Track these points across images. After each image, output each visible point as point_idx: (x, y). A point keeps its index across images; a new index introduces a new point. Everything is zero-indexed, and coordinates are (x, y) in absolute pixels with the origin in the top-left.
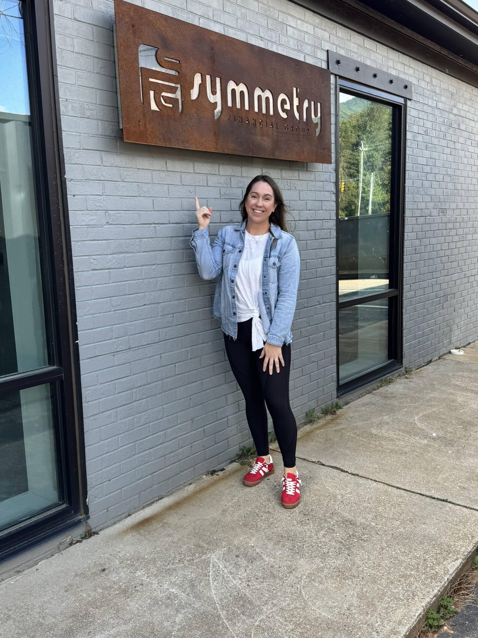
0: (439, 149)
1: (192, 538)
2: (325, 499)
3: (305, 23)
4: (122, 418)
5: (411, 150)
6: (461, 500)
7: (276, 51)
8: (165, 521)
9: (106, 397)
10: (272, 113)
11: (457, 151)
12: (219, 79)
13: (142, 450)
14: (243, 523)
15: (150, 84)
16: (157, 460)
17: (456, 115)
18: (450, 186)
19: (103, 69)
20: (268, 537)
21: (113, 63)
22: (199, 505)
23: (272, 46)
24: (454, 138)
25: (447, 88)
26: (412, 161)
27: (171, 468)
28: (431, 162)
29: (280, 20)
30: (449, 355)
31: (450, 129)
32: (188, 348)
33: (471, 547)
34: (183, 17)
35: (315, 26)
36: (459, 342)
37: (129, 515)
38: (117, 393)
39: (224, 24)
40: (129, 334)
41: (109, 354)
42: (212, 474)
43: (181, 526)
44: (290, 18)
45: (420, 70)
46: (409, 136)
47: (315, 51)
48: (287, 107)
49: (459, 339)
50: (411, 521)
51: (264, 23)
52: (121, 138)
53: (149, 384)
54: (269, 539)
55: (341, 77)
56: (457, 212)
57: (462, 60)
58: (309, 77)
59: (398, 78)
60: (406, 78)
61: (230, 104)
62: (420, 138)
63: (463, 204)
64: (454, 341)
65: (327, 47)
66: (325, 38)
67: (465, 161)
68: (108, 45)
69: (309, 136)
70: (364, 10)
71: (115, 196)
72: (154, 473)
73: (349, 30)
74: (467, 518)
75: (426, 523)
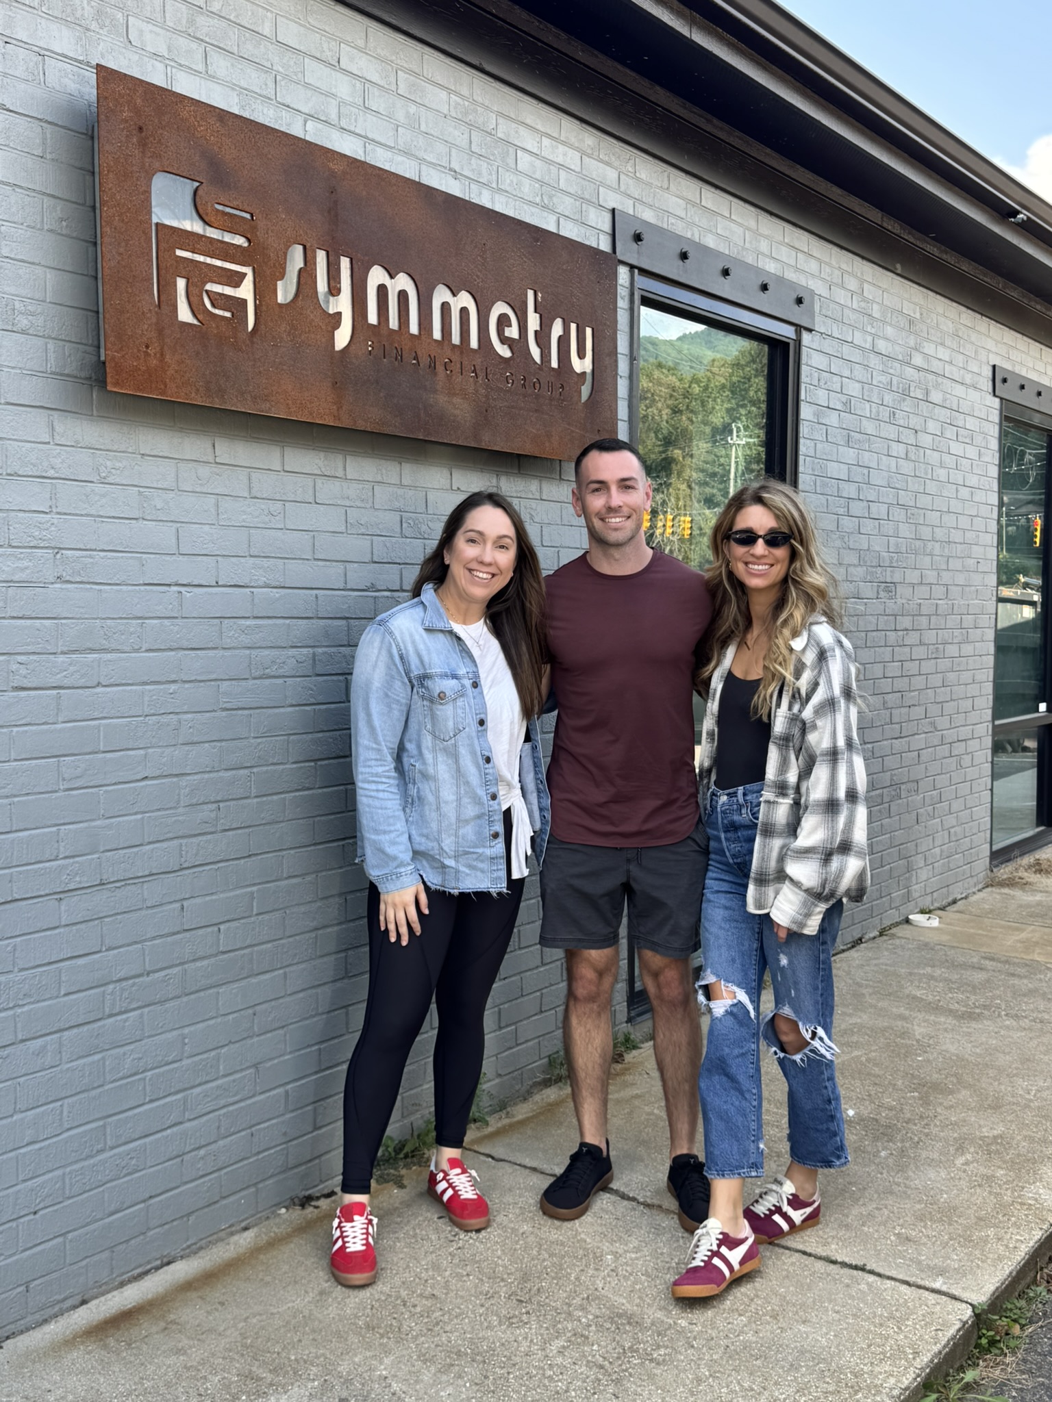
0: (878, 445)
1: (236, 1357)
2: (574, 1265)
3: (560, 146)
4: (74, 1057)
5: (812, 444)
6: (898, 1266)
7: (488, 205)
8: (172, 1317)
9: (33, 1003)
10: (474, 344)
11: (922, 451)
12: (348, 259)
13: (123, 1140)
14: (366, 1322)
15: (177, 262)
16: (160, 1167)
17: (919, 369)
18: (905, 530)
19: (64, 224)
20: (424, 1355)
21: (89, 209)
22: (262, 1280)
23: (480, 193)
24: (915, 422)
25: (898, 307)
26: (813, 470)
27: (197, 1186)
28: (858, 474)
29: (500, 135)
30: (906, 926)
31: (904, 400)
32: (255, 888)
33: (910, 1376)
34: (266, 115)
35: (583, 153)
36: (929, 898)
37: (84, 1302)
38: (62, 993)
39: (366, 137)
40: (102, 850)
41: (47, 895)
42: (303, 1206)
43: (210, 1331)
44: (523, 131)
45: (834, 263)
46: (806, 412)
47: (584, 209)
48: (513, 332)
49: (929, 891)
50: (775, 1317)
51: (463, 141)
52: (101, 382)
53: (148, 974)
54: (426, 1359)
55: (644, 272)
56: (923, 591)
57: (934, 246)
58: (564, 267)
59: (781, 280)
60: (802, 280)
61: (373, 318)
62: (832, 419)
63: (935, 573)
64: (917, 895)
65: (612, 201)
66: (608, 182)
67: (942, 474)
68: (81, 169)
69: (563, 400)
70: (701, 122)
71: (82, 515)
72: (151, 1197)
73: (665, 165)
74: (908, 1308)
75: (809, 1321)
